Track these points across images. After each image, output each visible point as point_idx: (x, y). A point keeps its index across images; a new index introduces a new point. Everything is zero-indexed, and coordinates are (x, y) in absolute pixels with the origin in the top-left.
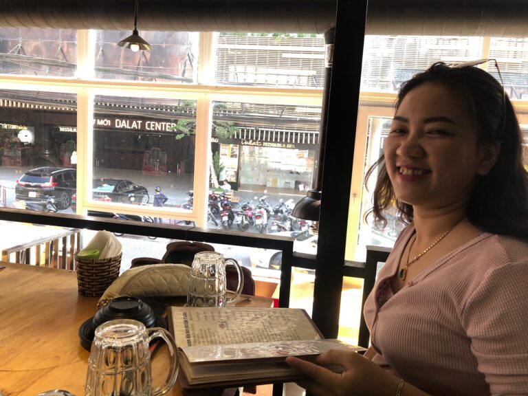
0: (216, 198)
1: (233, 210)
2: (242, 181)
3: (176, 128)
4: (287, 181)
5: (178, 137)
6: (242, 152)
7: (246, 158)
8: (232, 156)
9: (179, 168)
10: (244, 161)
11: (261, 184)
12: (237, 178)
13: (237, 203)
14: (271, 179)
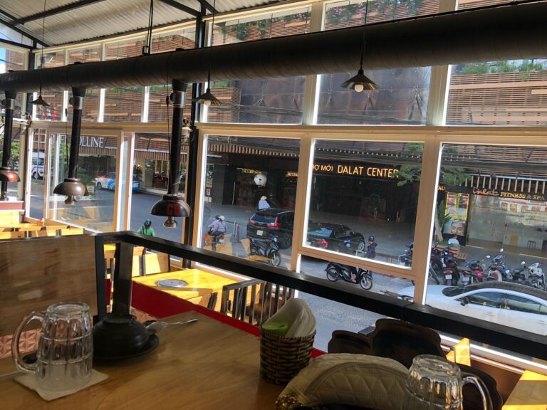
0: (439, 252)
1: (458, 268)
2: (472, 235)
3: (398, 174)
4: (532, 239)
5: (400, 184)
6: (473, 202)
7: (478, 209)
8: (460, 206)
9: (399, 216)
10: (474, 212)
11: (495, 240)
12: (466, 232)
13: (464, 261)
14: (509, 236)
